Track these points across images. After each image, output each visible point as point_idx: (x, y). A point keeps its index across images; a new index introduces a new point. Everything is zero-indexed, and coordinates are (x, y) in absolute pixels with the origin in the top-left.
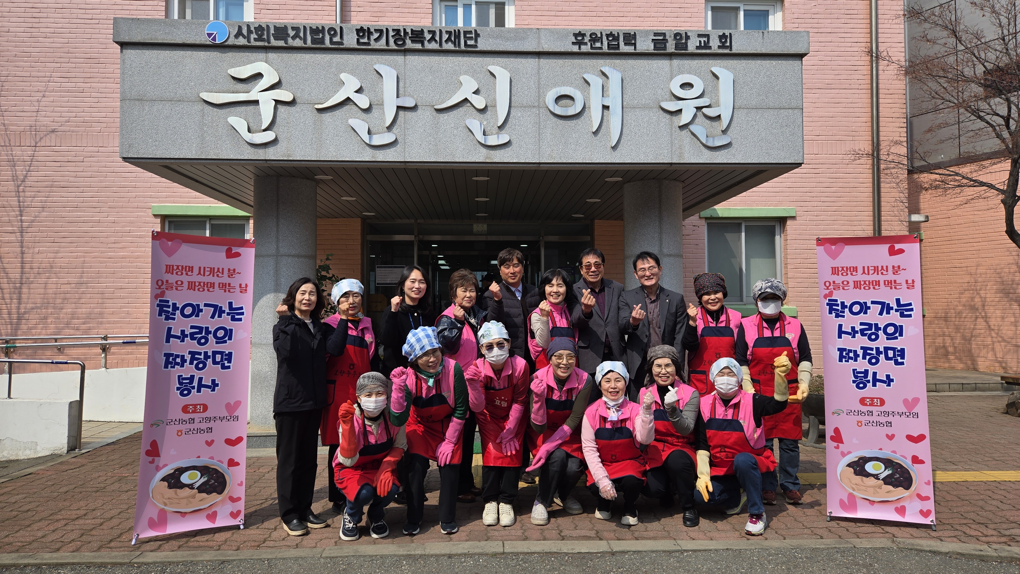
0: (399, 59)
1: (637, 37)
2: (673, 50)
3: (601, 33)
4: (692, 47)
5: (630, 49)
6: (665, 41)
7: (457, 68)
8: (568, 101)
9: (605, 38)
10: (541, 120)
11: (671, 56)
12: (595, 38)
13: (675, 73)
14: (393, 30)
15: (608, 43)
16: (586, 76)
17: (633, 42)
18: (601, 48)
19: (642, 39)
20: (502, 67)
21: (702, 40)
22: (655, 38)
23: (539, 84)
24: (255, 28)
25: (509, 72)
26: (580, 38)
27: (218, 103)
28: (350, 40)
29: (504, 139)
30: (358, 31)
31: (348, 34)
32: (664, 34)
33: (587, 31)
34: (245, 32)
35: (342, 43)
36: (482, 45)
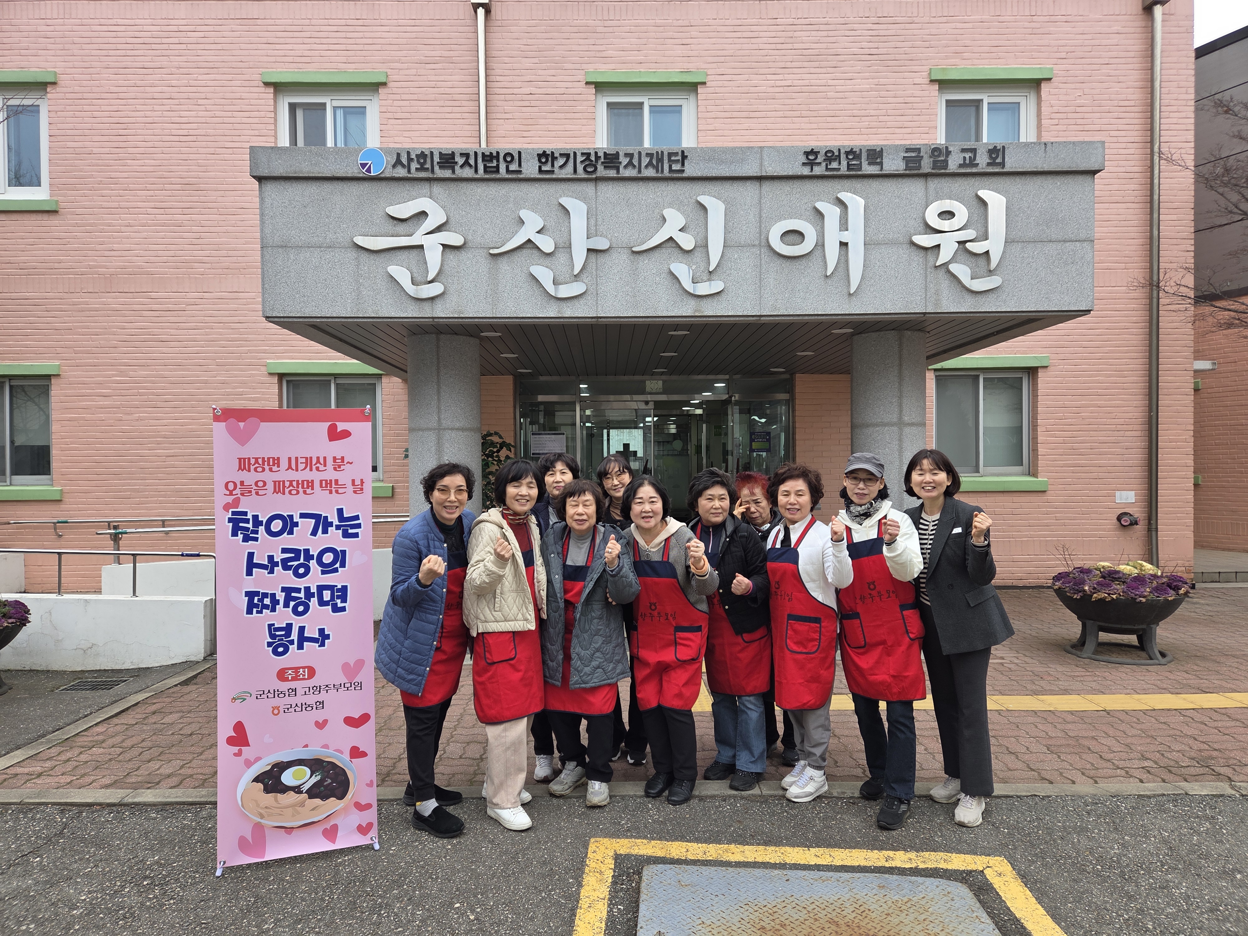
0: (589, 189)
1: (885, 154)
2: (930, 170)
3: (839, 150)
4: (953, 164)
5: (873, 170)
6: (919, 159)
7: (660, 200)
8: (796, 238)
9: (843, 156)
10: (763, 262)
11: (926, 176)
12: (831, 156)
13: (931, 198)
14: (583, 154)
15: (848, 163)
16: (820, 205)
17: (878, 160)
18: (839, 169)
19: (891, 157)
20: (714, 197)
21: (968, 155)
22: (906, 155)
23: (760, 217)
24: (416, 155)
25: (724, 202)
26: (811, 157)
27: (375, 249)
28: (530, 168)
29: (716, 286)
30: (539, 156)
31: (528, 161)
32: (918, 150)
33: (821, 147)
34: (404, 160)
35: (520, 172)
36: (690, 170)
